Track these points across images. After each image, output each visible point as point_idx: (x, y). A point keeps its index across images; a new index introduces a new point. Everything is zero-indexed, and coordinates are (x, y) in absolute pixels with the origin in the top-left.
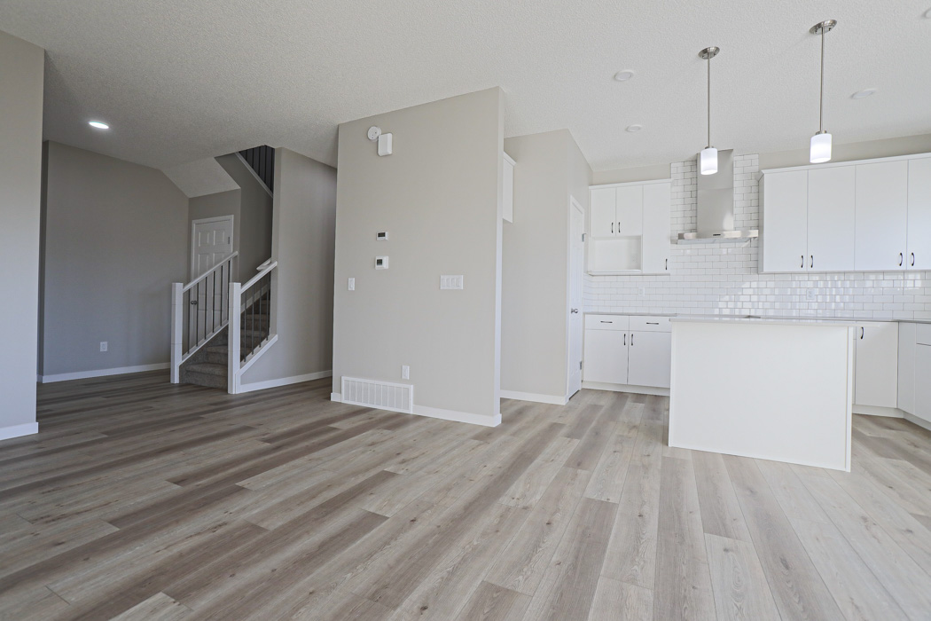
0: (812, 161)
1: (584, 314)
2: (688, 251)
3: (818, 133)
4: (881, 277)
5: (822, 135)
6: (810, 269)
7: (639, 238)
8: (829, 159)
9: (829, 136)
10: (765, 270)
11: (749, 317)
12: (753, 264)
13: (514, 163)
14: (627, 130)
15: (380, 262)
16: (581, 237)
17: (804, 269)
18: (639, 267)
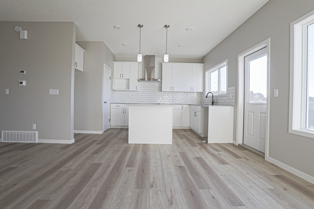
0: (164, 61)
1: (111, 103)
2: (147, 84)
3: (166, 54)
4: (191, 93)
5: (166, 55)
6: (173, 91)
7: (129, 79)
8: (168, 61)
9: (168, 55)
10: (162, 91)
11: (159, 104)
12: (160, 89)
13: (84, 50)
14: (123, 45)
15: (21, 83)
16: (109, 78)
17: (171, 91)
18: (129, 89)
